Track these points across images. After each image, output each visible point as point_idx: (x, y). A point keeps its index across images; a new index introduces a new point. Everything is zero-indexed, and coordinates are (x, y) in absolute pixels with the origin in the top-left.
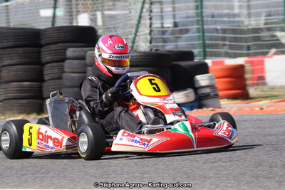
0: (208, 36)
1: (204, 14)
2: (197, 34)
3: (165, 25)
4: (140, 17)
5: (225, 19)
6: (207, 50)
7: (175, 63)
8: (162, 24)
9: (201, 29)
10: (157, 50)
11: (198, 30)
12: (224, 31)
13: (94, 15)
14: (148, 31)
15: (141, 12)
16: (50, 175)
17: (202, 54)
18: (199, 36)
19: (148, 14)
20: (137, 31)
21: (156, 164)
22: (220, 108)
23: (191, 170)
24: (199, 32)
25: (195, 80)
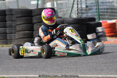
0: (100, 11)
1: (99, 2)
3: (83, 7)
4: (73, 4)
5: (108, 4)
6: (100, 17)
7: (88, 22)
8: (81, 6)
9: (98, 8)
10: (80, 17)
11: (96, 9)
12: (107, 9)
13: (54, 3)
14: (77, 10)
15: (74, 2)
16: (39, 69)
17: (98, 18)
18: (97, 11)
19: (76, 2)
20: (72, 10)
21: (82, 65)
22: (107, 41)
23: (97, 67)
24: (97, 10)
25: (96, 29)
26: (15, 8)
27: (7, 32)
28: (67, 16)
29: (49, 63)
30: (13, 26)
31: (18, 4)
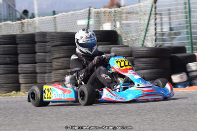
0: (194, 37)
1: (192, 22)
2: (186, 36)
3: (164, 30)
4: (148, 24)
6: (194, 46)
7: (172, 55)
8: (162, 29)
9: (189, 32)
10: (160, 46)
13: (115, 23)
14: (154, 33)
15: (149, 20)
17: (191, 49)
18: (188, 37)
19: (153, 21)
20: (146, 33)
21: (163, 123)
23: (188, 127)
24: (188, 34)
25: (187, 66)
26: (51, 31)
27: (37, 71)
28: (138, 45)
29: (108, 121)
30: (47, 61)
31: (55, 24)
